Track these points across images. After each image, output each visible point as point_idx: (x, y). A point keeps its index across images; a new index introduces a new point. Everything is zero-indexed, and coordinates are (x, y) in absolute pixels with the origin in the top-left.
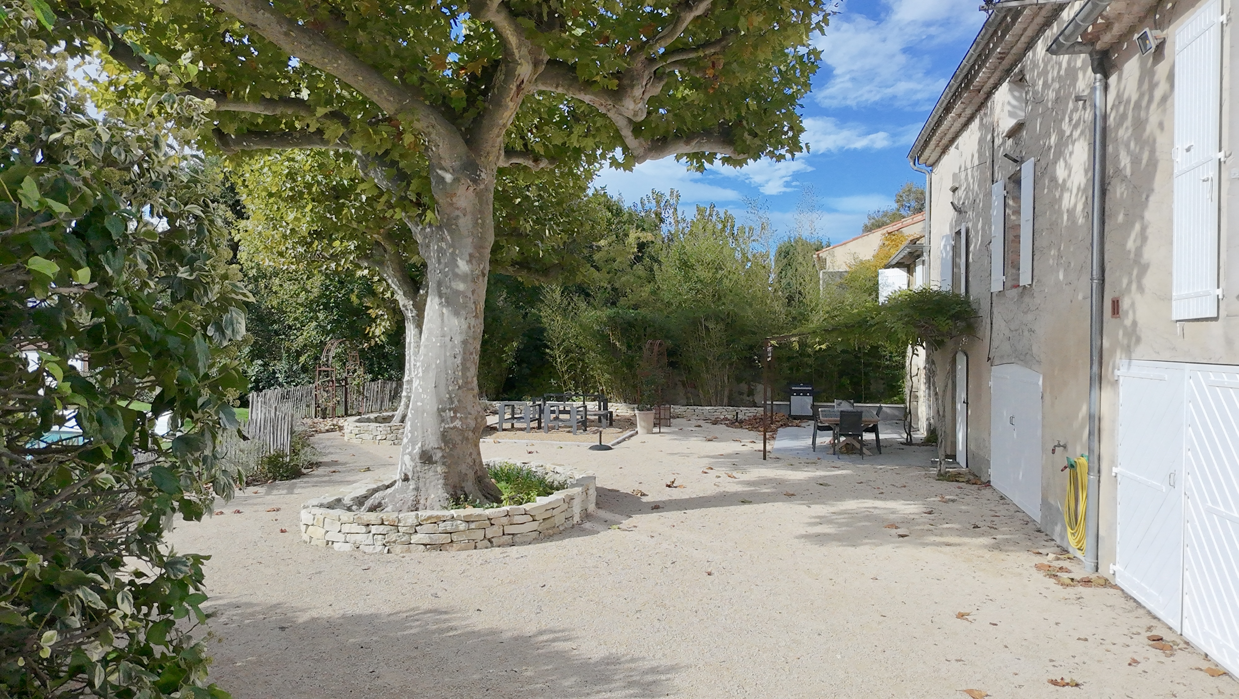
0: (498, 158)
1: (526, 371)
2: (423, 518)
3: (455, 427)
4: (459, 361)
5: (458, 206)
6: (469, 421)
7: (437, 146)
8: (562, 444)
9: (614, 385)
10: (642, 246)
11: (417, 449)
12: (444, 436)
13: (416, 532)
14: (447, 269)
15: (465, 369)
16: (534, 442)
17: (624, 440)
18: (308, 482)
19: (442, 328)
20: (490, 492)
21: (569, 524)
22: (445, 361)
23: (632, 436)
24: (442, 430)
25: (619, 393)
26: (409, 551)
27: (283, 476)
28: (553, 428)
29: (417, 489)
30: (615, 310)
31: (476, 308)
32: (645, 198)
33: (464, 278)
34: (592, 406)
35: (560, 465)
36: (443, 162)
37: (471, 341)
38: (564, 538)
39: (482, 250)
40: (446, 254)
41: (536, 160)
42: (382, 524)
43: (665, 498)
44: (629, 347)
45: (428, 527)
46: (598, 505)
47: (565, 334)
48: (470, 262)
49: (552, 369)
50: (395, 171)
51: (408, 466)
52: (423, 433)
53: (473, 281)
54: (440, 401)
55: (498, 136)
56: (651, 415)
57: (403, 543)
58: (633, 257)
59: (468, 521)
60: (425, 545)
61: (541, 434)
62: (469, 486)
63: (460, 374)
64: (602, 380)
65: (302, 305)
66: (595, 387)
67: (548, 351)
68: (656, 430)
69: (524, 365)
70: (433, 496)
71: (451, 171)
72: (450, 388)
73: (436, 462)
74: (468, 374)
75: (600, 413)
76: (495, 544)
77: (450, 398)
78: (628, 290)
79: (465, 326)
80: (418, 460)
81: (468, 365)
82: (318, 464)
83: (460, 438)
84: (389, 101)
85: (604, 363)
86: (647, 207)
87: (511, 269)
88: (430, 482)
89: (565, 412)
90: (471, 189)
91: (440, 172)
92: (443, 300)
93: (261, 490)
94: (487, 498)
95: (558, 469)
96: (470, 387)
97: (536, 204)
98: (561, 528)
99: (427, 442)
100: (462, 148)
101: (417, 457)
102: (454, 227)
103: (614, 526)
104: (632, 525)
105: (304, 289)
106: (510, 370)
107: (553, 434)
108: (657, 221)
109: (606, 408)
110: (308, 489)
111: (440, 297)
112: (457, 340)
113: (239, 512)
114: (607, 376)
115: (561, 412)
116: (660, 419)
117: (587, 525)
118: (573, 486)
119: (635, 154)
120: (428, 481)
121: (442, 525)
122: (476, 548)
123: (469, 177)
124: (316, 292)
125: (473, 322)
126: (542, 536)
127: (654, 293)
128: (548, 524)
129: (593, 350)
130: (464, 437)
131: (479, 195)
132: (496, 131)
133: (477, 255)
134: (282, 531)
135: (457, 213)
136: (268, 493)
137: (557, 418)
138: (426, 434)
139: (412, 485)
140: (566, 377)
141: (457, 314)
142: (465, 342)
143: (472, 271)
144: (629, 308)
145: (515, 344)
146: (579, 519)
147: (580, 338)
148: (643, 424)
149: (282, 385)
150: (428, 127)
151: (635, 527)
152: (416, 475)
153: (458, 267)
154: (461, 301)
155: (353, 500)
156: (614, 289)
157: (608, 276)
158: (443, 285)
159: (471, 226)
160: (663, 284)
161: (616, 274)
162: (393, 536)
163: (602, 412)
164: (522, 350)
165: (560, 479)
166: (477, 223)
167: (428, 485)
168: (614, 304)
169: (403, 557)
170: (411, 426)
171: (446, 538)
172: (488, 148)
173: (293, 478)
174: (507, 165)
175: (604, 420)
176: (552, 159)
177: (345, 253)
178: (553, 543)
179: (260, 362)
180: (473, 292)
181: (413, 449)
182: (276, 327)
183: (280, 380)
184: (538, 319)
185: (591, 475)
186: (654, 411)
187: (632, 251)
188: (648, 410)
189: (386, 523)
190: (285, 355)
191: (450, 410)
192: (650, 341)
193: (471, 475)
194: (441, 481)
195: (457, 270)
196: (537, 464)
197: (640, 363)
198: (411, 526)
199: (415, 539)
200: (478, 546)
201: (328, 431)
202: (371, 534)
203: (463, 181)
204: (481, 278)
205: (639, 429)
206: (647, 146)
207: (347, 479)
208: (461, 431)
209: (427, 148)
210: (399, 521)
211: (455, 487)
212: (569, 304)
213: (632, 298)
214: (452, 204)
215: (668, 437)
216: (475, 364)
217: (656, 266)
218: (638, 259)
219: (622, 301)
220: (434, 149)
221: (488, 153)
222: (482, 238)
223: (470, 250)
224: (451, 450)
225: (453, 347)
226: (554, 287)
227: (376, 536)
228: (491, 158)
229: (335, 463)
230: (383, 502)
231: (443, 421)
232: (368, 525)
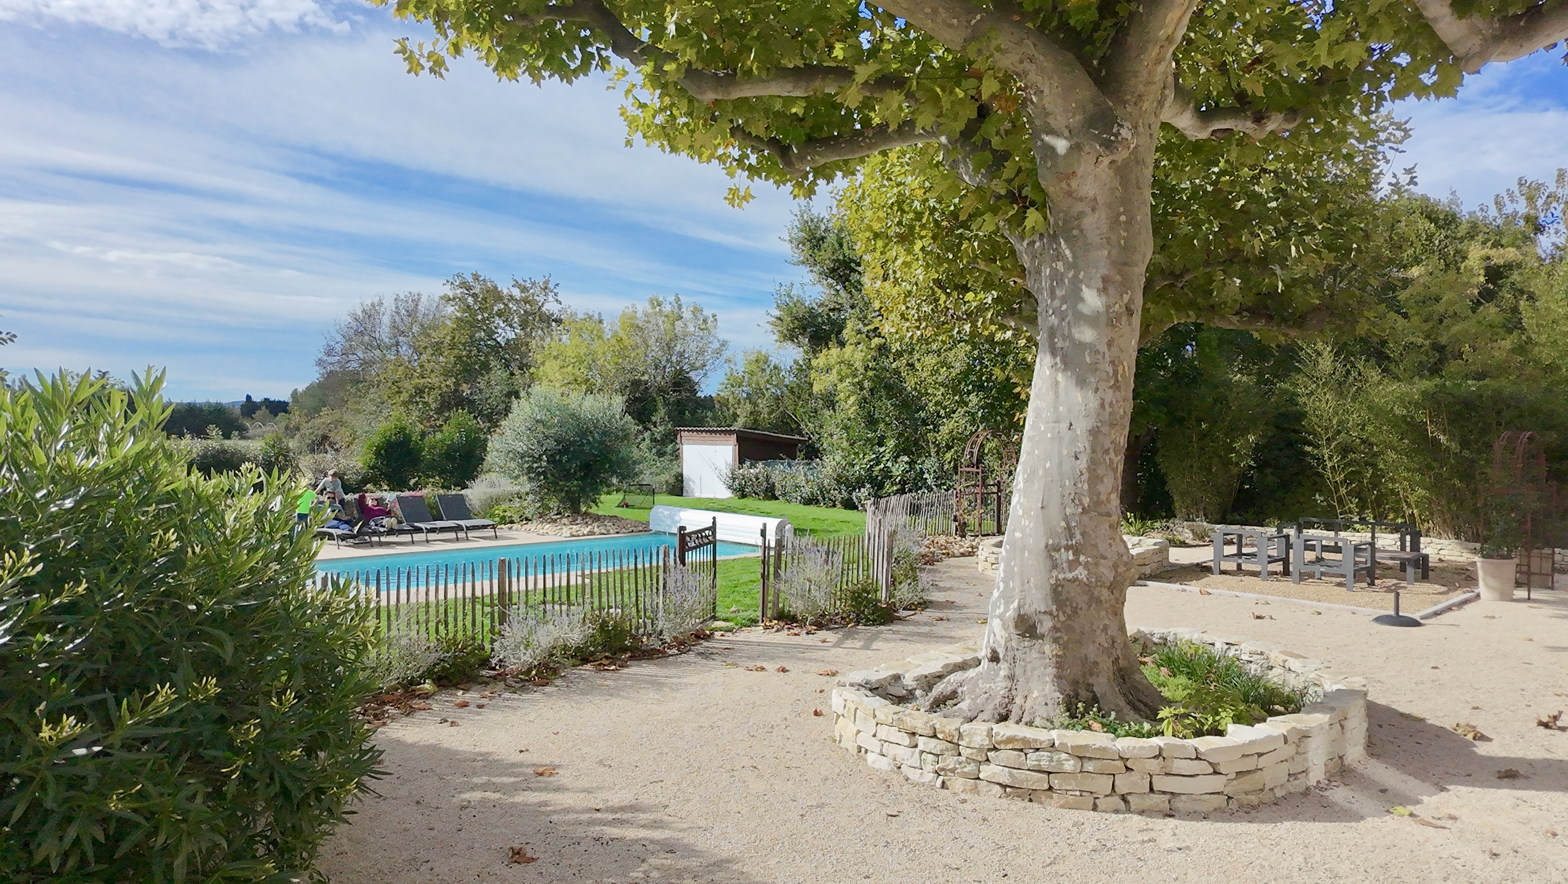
0: (1161, 103)
1: (1271, 480)
2: (999, 738)
3: (1075, 579)
4: (1083, 463)
5: (1082, 194)
6: (1102, 569)
7: (1039, 92)
8: (1322, 606)
9: (1435, 508)
10: (1495, 274)
11: (1011, 613)
12: (1057, 592)
13: (988, 760)
14: (1064, 307)
15: (1094, 479)
16: (1270, 598)
17: (1449, 609)
18: (898, 632)
19: (1056, 408)
20: (1143, 698)
21: (1297, 786)
22: (1060, 464)
23: (1466, 602)
24: (1053, 581)
25: (1445, 521)
26: (975, 790)
27: (868, 620)
28: (1311, 576)
29: (1011, 678)
30: (1438, 381)
31: (1116, 372)
32: (1504, 194)
33: (1093, 320)
34: (1388, 541)
35: (1298, 656)
36: (1051, 120)
37: (1105, 429)
38: (1281, 819)
39: (1126, 268)
40: (1062, 280)
41: (1259, 119)
42: (935, 736)
43: (1534, 753)
44: (1465, 444)
45: (1007, 755)
46: (1372, 748)
47: (1340, 423)
48: (1103, 290)
49: (1318, 479)
50: (988, 154)
51: (998, 638)
52: (1023, 584)
53: (1111, 324)
54: (1051, 533)
55: (1158, 61)
56: (1509, 567)
57: (966, 776)
58: (1476, 291)
59: (1081, 756)
60: (1004, 787)
61: (1287, 585)
62: (1102, 684)
63: (1086, 487)
64: (1412, 499)
65: (942, 384)
66: (1397, 511)
67: (1308, 449)
68: (1522, 593)
69: (1269, 471)
70: (1036, 694)
71: (1067, 133)
72: (1068, 511)
73: (1042, 637)
74: (1101, 488)
75: (1404, 555)
76: (1133, 807)
77: (1068, 528)
78: (1466, 348)
79: (1093, 402)
80: (1012, 629)
81: (1100, 471)
82: (925, 605)
83: (1086, 598)
84: (951, 26)
85: (1414, 470)
86: (1509, 209)
87: (1235, 319)
88: (1033, 669)
89: (1337, 549)
90: (1106, 161)
91: (1047, 139)
92: (1058, 359)
93: (831, 636)
94: (1136, 710)
95: (1294, 664)
96: (1103, 509)
97: (1274, 204)
98: (1279, 793)
99: (1028, 601)
100: (1085, 91)
101: (1011, 625)
102: (1075, 232)
103: (1400, 809)
104: (1445, 811)
105: (943, 364)
106: (1244, 478)
107: (1310, 587)
108: (1529, 231)
109: (1415, 546)
110: (892, 644)
111: (1054, 354)
112: (1082, 427)
113: (784, 670)
114: (1421, 492)
115: (1325, 548)
116: (1529, 574)
117: (1339, 795)
118: (1316, 707)
119: (1460, 50)
120: (1029, 667)
121: (1032, 756)
122: (1095, 808)
123: (1096, 138)
124: (958, 367)
125: (1109, 396)
126: (1233, 805)
127: (1521, 349)
128: (1246, 783)
129: (1394, 449)
130: (1092, 597)
131: (1122, 171)
132: (1154, 52)
133: (1118, 278)
134: (816, 713)
135: (1080, 207)
136: (837, 645)
137: (1319, 560)
138: (1026, 586)
139: (1003, 669)
140: (1343, 491)
141: (1081, 382)
142: (1094, 432)
143: (1108, 307)
144: (1466, 377)
145: (1252, 438)
146: (1321, 777)
147: (1370, 428)
148: (1492, 582)
149: (930, 489)
150: (1021, 62)
151: (1453, 818)
152: (1010, 654)
153: (1082, 300)
154: (1088, 360)
155: (917, 679)
156: (1440, 349)
157: (1426, 327)
158: (1058, 333)
159: (1105, 229)
160: (1539, 333)
161: (1441, 321)
162: (950, 761)
163: (1408, 554)
164: (1265, 447)
165: (1294, 683)
166: (1116, 221)
167: (1029, 673)
168: (1435, 370)
169: (964, 801)
170: (1005, 572)
171: (1039, 782)
172: (1141, 88)
173: (881, 624)
174: (1204, 135)
175: (1410, 570)
176: (1292, 112)
177: (982, 309)
178: (1254, 827)
179: (906, 459)
180: (1110, 344)
181: (1006, 610)
182: (923, 414)
183: (929, 482)
184: (1292, 399)
185: (1357, 687)
186: (1516, 561)
187: (1474, 281)
188: (1503, 557)
189: (940, 736)
190: (933, 451)
191: (1067, 548)
192: (1506, 434)
193: (1106, 664)
194: (1052, 671)
195: (1081, 307)
196: (1253, 649)
197: (1488, 470)
198: (980, 750)
199: (986, 771)
200: (1100, 808)
201: (963, 555)
202: (917, 750)
203: (1087, 148)
204: (1124, 319)
205: (1482, 589)
206: (1488, 32)
207: (953, 634)
208: (1087, 587)
209: (1025, 101)
210: (960, 736)
211: (1075, 683)
212: (1348, 372)
213: (1475, 360)
214: (1069, 194)
215: (1547, 610)
216: (1115, 470)
217: (1523, 304)
218: (1487, 295)
219: (1453, 366)
220: (1034, 99)
221: (1140, 96)
222: (1127, 248)
223: (1104, 271)
224: (1069, 617)
225: (1074, 440)
226: (1320, 346)
227: (924, 756)
228: (1146, 105)
229: (950, 605)
230: (959, 691)
231: (1055, 566)
232: (914, 734)
